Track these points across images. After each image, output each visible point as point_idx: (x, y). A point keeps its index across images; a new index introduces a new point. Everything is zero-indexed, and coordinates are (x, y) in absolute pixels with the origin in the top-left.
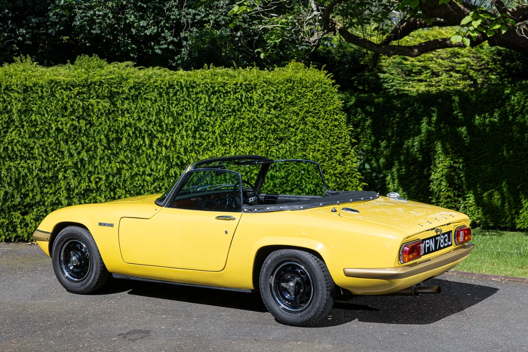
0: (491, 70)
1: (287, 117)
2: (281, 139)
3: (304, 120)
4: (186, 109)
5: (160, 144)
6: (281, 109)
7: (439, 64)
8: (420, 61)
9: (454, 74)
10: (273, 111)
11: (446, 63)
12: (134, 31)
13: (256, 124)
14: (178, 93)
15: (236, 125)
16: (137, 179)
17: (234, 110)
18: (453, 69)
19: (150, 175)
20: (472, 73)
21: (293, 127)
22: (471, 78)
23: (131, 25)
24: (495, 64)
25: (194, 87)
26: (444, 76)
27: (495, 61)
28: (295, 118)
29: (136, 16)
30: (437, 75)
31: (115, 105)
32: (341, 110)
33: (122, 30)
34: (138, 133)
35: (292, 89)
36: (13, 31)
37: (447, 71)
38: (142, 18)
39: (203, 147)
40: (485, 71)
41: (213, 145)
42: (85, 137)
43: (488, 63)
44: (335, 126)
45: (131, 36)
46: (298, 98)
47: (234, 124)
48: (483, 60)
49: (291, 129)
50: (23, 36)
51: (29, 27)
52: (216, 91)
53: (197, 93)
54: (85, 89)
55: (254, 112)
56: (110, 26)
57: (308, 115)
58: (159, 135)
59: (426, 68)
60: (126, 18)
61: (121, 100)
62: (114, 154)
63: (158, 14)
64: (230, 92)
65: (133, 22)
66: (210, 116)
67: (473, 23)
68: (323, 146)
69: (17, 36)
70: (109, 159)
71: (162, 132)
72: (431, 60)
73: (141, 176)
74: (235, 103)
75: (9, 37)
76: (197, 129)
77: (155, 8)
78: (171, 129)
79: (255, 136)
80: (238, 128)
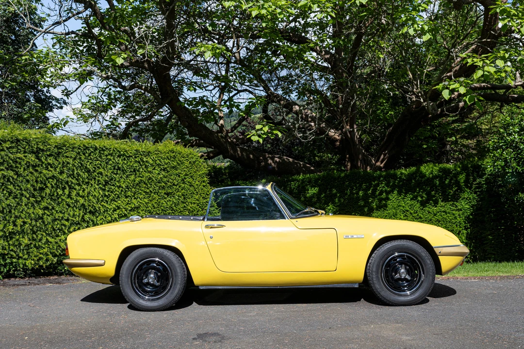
1: (172, 177)
2: (168, 194)
3: (184, 181)
4: (99, 167)
5: (78, 194)
6: (168, 172)
10: (163, 173)
13: (151, 182)
14: (92, 154)
15: (137, 182)
16: (56, 223)
17: (134, 171)
19: (67, 220)
21: (176, 186)
25: (104, 150)
28: (178, 178)
31: (40, 160)
32: (207, 175)
34: (59, 183)
35: (175, 157)
39: (111, 198)
41: (118, 197)
42: (12, 185)
44: (204, 186)
46: (179, 165)
47: (135, 181)
49: (175, 187)
52: (121, 155)
53: (106, 156)
54: (13, 145)
55: (150, 172)
57: (186, 177)
58: (77, 187)
61: (45, 156)
62: (36, 202)
64: (132, 156)
66: (117, 174)
68: (197, 200)
70: (33, 205)
71: (79, 185)
73: (60, 221)
74: (136, 165)
76: (107, 183)
78: (86, 182)
79: (150, 191)
80: (137, 184)
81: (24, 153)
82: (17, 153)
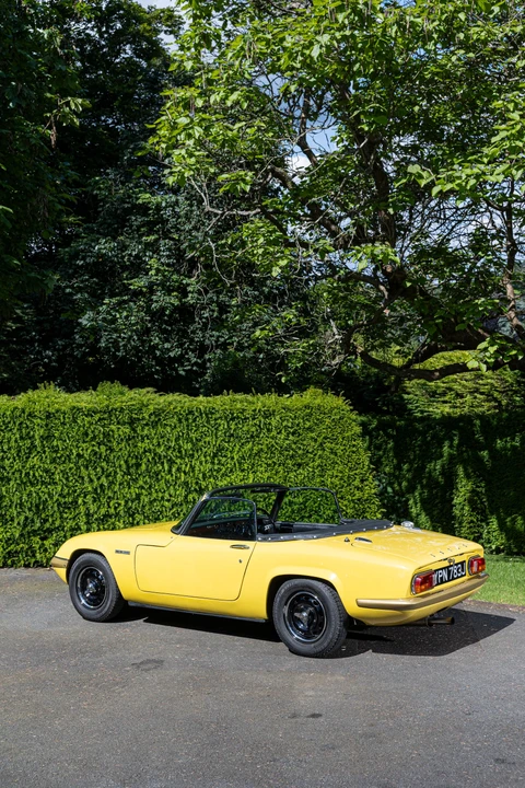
0: (516, 392)
1: (305, 443)
2: (299, 465)
3: (323, 446)
4: (206, 435)
5: (179, 470)
6: (300, 435)
7: (464, 386)
8: (444, 383)
9: (478, 396)
10: (291, 437)
11: (470, 384)
12: (158, 353)
13: (275, 450)
14: (198, 419)
15: (255, 451)
16: (155, 504)
17: (252, 436)
18: (477, 390)
19: (168, 501)
20: (496, 394)
21: (311, 453)
22: (495, 400)
23: (155, 347)
24: (519, 386)
25: (213, 413)
26: (468, 398)
27: (519, 383)
28: (313, 444)
29: (160, 338)
30: (462, 397)
31: (135, 432)
32: (359, 436)
33: (147, 352)
34: (158, 459)
35: (310, 415)
36: (39, 353)
37: (470, 393)
38: (167, 340)
39: (221, 472)
40: (510, 393)
41: (231, 471)
42: (105, 462)
43: (512, 385)
44: (354, 452)
45: (155, 357)
46: (316, 424)
47: (253, 450)
48: (507, 381)
49: (309, 455)
50: (49, 357)
51: (55, 350)
52: (235, 418)
53: (216, 420)
54: (106, 416)
55: (273, 438)
56: (135, 348)
57: (326, 441)
58: (178, 461)
59: (450, 389)
60: (151, 341)
61: (141, 426)
62: (133, 480)
63: (183, 337)
64: (248, 418)
65: (158, 344)
66: (229, 442)
67: (490, 349)
68: (341, 472)
69: (43, 359)
70: (128, 484)
71: (181, 458)
72: (455, 381)
73: (160, 501)
74: (253, 429)
75: (36, 359)
76: (215, 455)
77: (179, 330)
78: (190, 454)
79: (274, 462)
80: (256, 454)
81: (118, 424)
82: (110, 424)
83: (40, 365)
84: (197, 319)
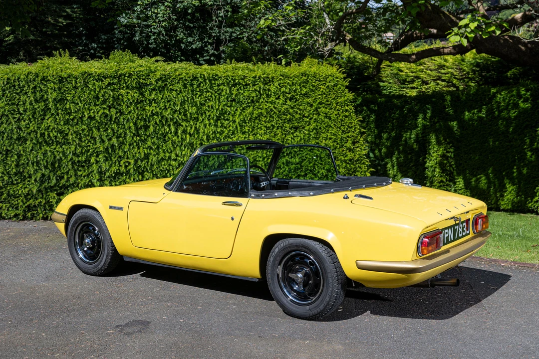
0: (471, 79)
1: (301, 107)
2: (296, 128)
3: (318, 110)
4: (209, 100)
5: (184, 132)
6: (297, 100)
7: (429, 75)
8: (412, 72)
9: (440, 82)
10: (289, 102)
11: (434, 73)
12: (183, 46)
13: (273, 114)
14: (202, 85)
15: (255, 115)
16: (163, 163)
17: (253, 101)
18: (439, 78)
19: (175, 160)
20: (455, 81)
21: (307, 117)
22: (454, 85)
23: (181, 41)
24: (475, 74)
25: (216, 80)
26: (432, 84)
27: (474, 72)
28: (309, 108)
29: (184, 34)
30: (426, 83)
31: (143, 96)
32: (351, 102)
33: (174, 45)
34: (165, 121)
35: (307, 82)
36: (86, 45)
37: (434, 80)
38: (190, 35)
39: (224, 134)
40: (466, 80)
41: (233, 133)
42: (115, 125)
43: (468, 73)
44: (346, 117)
45: (180, 49)
46: (312, 90)
47: (253, 114)
48: (464, 70)
49: (305, 119)
50: (95, 49)
51: (99, 43)
52: (236, 84)
53: (219, 85)
54: (115, 81)
55: (272, 103)
56: (163, 41)
57: (321, 106)
58: (184, 124)
59: (418, 78)
60: (177, 36)
61: (149, 91)
62: (142, 141)
63: (202, 32)
64: (249, 84)
65: (182, 39)
66: (231, 106)
67: (471, 25)
68: (334, 135)
69: (89, 50)
70: (138, 145)
71: (186, 121)
72: (422, 71)
73: (167, 161)
74: (254, 94)
75: (83, 50)
76: (218, 119)
77: (200, 27)
78: (195, 118)
79: (272, 125)
80: (256, 118)
81: (127, 89)
82: (119, 89)
83: (88, 55)
84: (214, 18)
